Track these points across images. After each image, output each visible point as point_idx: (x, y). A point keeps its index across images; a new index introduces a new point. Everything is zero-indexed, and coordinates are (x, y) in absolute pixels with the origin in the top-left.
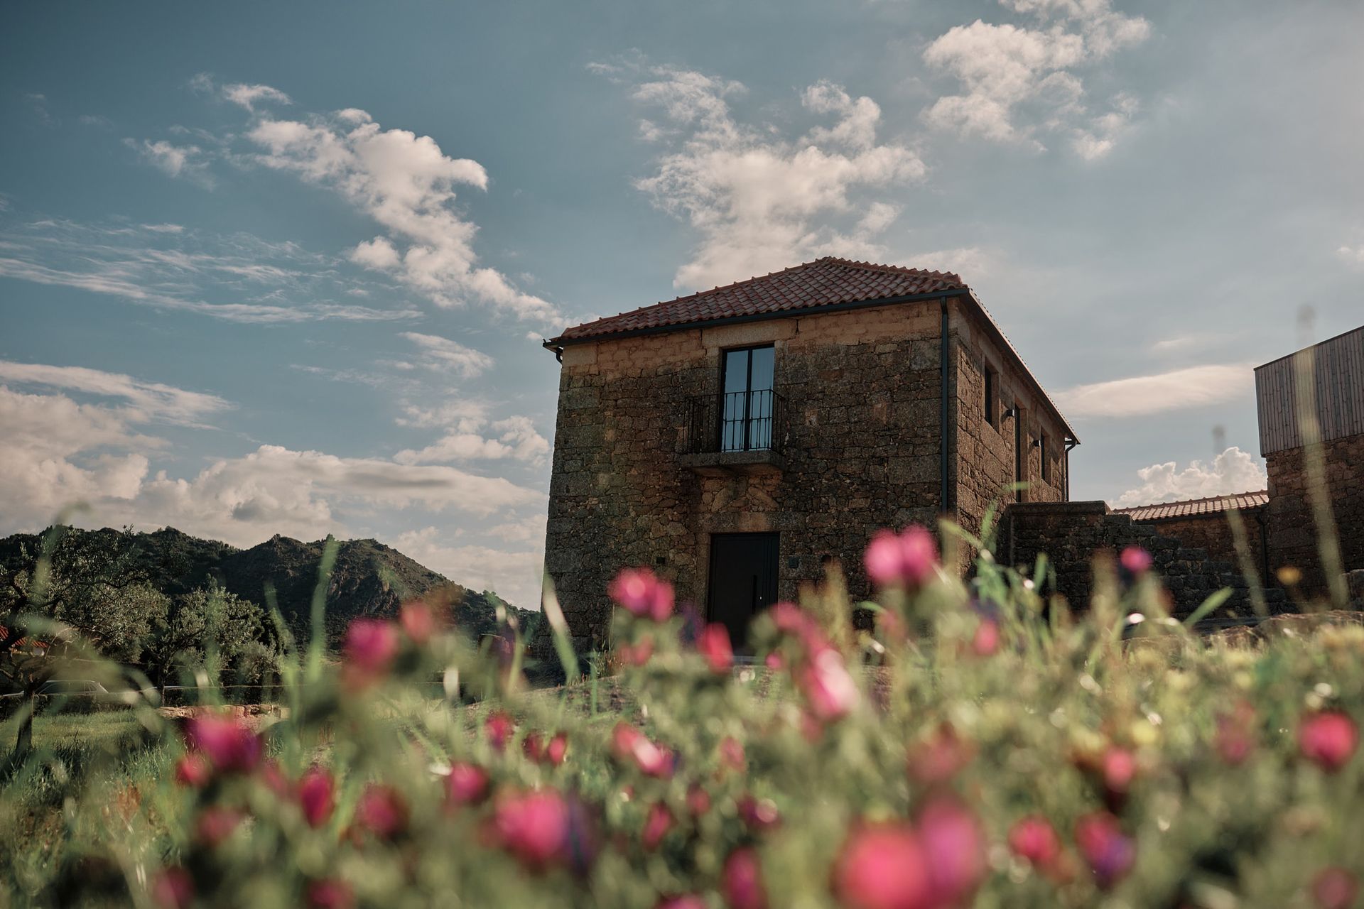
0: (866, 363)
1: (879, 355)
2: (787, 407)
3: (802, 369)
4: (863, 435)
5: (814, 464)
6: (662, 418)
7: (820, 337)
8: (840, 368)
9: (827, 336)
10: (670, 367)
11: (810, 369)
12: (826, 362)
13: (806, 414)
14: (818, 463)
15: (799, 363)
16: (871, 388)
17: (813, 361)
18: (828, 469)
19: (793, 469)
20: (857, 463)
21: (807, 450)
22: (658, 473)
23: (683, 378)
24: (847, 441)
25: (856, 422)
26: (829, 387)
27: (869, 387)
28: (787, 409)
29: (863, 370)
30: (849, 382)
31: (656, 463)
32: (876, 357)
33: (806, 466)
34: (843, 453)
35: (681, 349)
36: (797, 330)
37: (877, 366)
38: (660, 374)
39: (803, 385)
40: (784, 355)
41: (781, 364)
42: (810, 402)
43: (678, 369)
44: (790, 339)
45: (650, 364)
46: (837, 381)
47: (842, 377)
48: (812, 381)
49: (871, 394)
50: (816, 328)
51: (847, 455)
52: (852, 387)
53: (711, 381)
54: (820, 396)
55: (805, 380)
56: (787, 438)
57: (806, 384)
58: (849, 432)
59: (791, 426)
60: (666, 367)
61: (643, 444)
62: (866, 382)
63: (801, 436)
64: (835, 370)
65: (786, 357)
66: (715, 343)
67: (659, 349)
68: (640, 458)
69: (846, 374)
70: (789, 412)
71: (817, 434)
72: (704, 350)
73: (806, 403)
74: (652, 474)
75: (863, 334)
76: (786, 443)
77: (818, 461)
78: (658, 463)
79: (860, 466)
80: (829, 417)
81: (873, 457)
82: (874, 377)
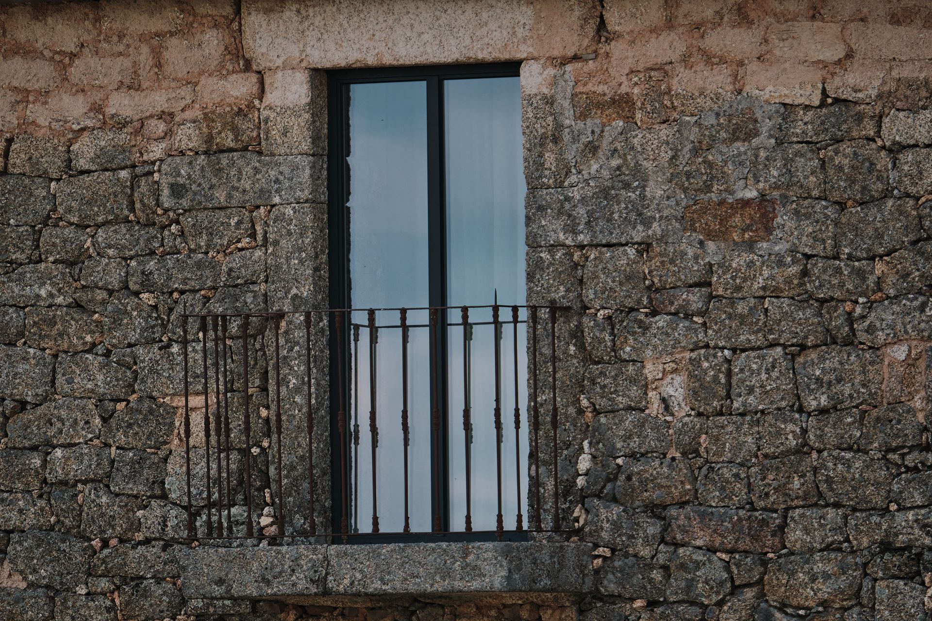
0: (852, 181)
1: (895, 150)
2: (577, 335)
3: (627, 186)
4: (848, 464)
5: (683, 567)
6: (108, 354)
7: (686, 60)
8: (763, 195)
9: (709, 59)
10: (123, 137)
11: (656, 190)
12: (710, 165)
13: (651, 370)
14: (698, 565)
15: (615, 162)
16: (871, 281)
17: (666, 155)
18: (735, 590)
19: (610, 586)
20: (829, 568)
21: (656, 510)
22: (104, 584)
23: (177, 191)
24: (796, 483)
25: (823, 411)
26: (724, 266)
27: (861, 275)
28: (581, 347)
29: (842, 206)
30: (793, 251)
31: (96, 543)
32: (883, 160)
33: (657, 575)
34: (782, 528)
35: (159, 65)
36: (602, 24)
37: (887, 194)
38: (82, 163)
39: (631, 252)
40: (559, 127)
41: (550, 158)
42: (661, 321)
43: (157, 151)
44: (576, 58)
45: (42, 121)
46: (750, 246)
47: (769, 230)
48: (663, 239)
49: (870, 305)
50: (670, 25)
51: (795, 535)
52: (805, 273)
53: (289, 211)
54: (695, 299)
55: (638, 234)
56: (584, 463)
57: (645, 247)
58: (802, 450)
59: (597, 412)
60: (105, 139)
61: (37, 462)
62: (850, 257)
63: (632, 456)
64: (746, 203)
65: (566, 136)
66: (293, 51)
67: (73, 56)
68: (30, 520)
69: (783, 219)
70: (588, 359)
71: (691, 451)
72: (254, 78)
73: (645, 328)
74: (82, 590)
75: (839, 62)
76: (580, 481)
77: (699, 557)
78: (105, 544)
79: (842, 582)
80: (729, 384)
81: (886, 547)
82: (879, 236)
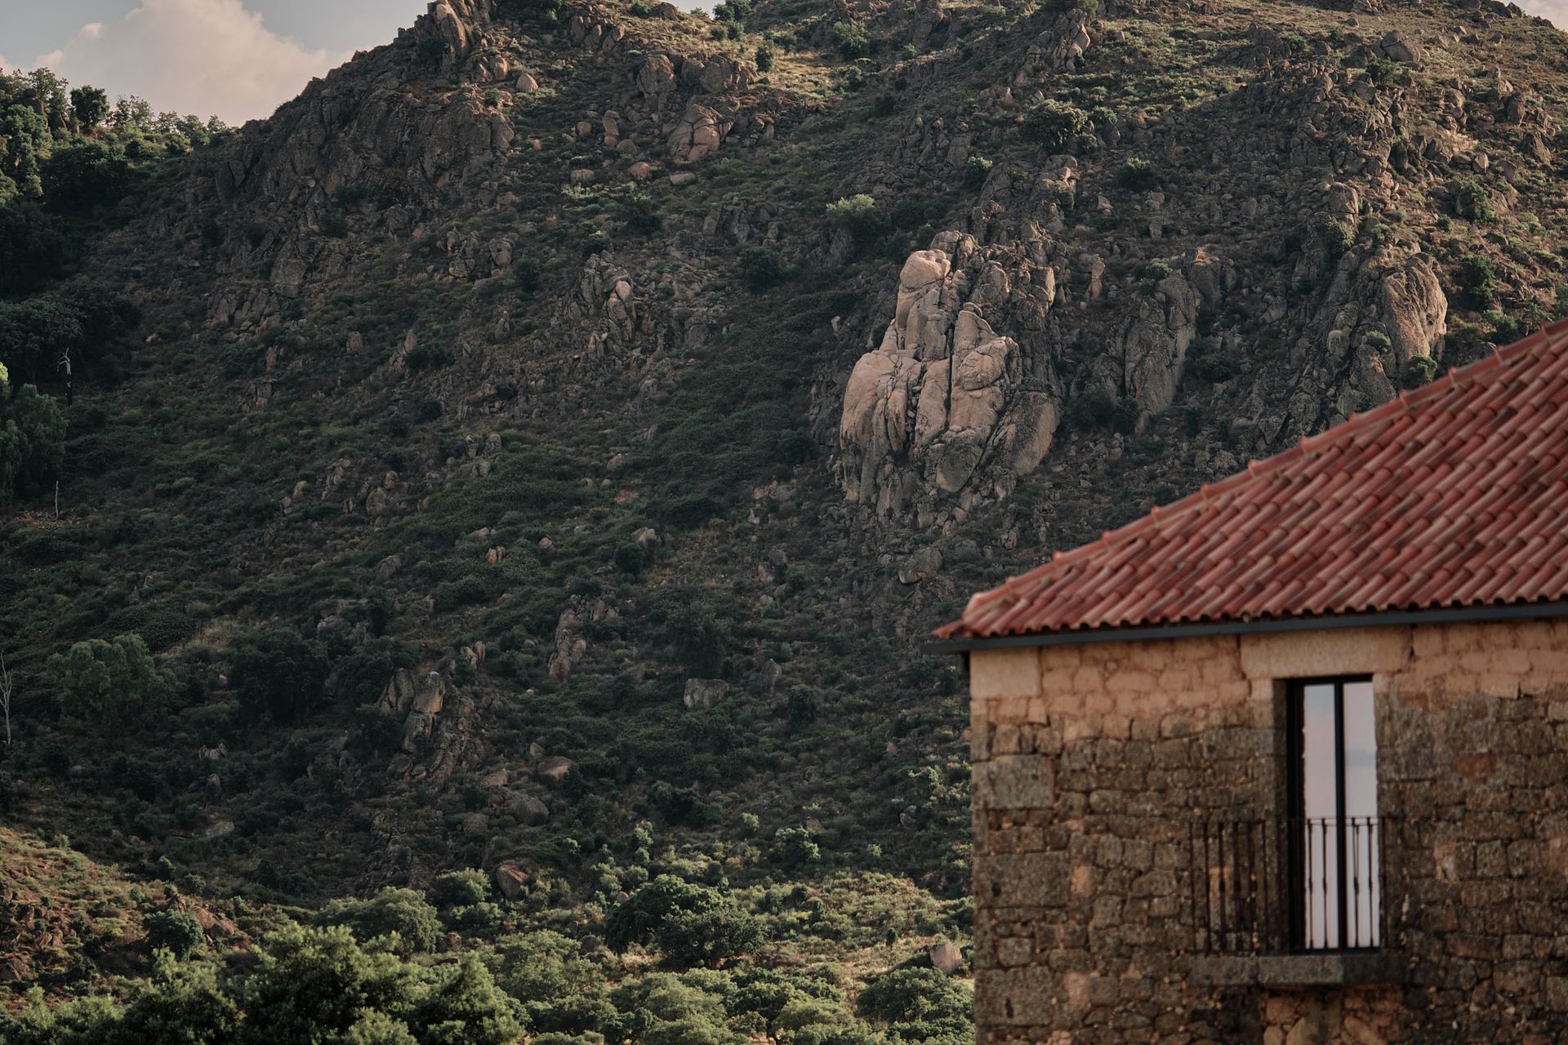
0: (1533, 743)
1: (1555, 724)
2: (1401, 832)
3: (1424, 746)
4: (1533, 908)
5: (1453, 968)
6: (1179, 843)
7: (1452, 671)
8: (1490, 752)
9: (1463, 671)
10: (1185, 718)
11: (1439, 748)
12: (1464, 733)
13: (1437, 854)
14: (1460, 967)
15: (1419, 732)
16: (1543, 801)
17: (1443, 728)
18: (1479, 981)
19: (1419, 979)
20: (1524, 969)
21: (1440, 935)
22: (1177, 977)
23: (1211, 749)
24: (1508, 919)
25: (1520, 878)
26: (1472, 792)
27: (1538, 797)
28: (1403, 839)
29: (1529, 757)
30: (1505, 783)
31: (1173, 953)
32: (1548, 730)
33: (1441, 973)
34: (1500, 946)
35: (1202, 677)
36: (1412, 653)
37: (1550, 750)
38: (1166, 733)
39: (1427, 784)
40: (1391, 711)
41: (1387, 730)
42: (1442, 825)
43: (1201, 726)
44: (1400, 671)
45: (1147, 709)
46: (1484, 780)
47: (1493, 771)
48: (1442, 777)
49: (1543, 816)
50: (1445, 651)
51: (1507, 950)
52: (1511, 796)
53: (1263, 761)
54: (1457, 812)
55: (1430, 774)
56: (1405, 908)
57: (1433, 781)
58: (1510, 900)
59: (1412, 877)
60: (1177, 719)
61: (1145, 906)
62: (1533, 787)
63: (1430, 903)
64: (1481, 756)
65: (1395, 717)
66: (1264, 668)
67: (1161, 672)
68: (1143, 939)
69: (1500, 765)
70: (1406, 846)
71: (1457, 900)
72: (1245, 684)
73: (1434, 829)
74: (1167, 980)
75: (1527, 673)
76: (1404, 918)
77: (1461, 962)
78: (1178, 953)
79: (1530, 977)
80: (1475, 863)
81: (1552, 956)
82: (1546, 775)
